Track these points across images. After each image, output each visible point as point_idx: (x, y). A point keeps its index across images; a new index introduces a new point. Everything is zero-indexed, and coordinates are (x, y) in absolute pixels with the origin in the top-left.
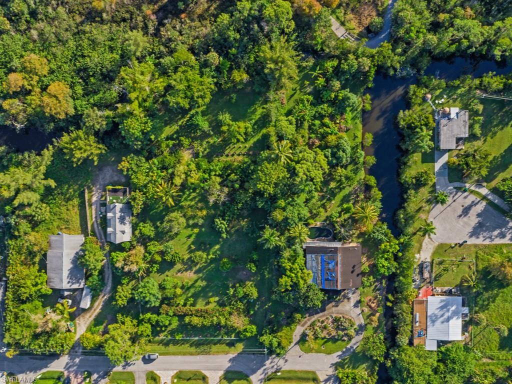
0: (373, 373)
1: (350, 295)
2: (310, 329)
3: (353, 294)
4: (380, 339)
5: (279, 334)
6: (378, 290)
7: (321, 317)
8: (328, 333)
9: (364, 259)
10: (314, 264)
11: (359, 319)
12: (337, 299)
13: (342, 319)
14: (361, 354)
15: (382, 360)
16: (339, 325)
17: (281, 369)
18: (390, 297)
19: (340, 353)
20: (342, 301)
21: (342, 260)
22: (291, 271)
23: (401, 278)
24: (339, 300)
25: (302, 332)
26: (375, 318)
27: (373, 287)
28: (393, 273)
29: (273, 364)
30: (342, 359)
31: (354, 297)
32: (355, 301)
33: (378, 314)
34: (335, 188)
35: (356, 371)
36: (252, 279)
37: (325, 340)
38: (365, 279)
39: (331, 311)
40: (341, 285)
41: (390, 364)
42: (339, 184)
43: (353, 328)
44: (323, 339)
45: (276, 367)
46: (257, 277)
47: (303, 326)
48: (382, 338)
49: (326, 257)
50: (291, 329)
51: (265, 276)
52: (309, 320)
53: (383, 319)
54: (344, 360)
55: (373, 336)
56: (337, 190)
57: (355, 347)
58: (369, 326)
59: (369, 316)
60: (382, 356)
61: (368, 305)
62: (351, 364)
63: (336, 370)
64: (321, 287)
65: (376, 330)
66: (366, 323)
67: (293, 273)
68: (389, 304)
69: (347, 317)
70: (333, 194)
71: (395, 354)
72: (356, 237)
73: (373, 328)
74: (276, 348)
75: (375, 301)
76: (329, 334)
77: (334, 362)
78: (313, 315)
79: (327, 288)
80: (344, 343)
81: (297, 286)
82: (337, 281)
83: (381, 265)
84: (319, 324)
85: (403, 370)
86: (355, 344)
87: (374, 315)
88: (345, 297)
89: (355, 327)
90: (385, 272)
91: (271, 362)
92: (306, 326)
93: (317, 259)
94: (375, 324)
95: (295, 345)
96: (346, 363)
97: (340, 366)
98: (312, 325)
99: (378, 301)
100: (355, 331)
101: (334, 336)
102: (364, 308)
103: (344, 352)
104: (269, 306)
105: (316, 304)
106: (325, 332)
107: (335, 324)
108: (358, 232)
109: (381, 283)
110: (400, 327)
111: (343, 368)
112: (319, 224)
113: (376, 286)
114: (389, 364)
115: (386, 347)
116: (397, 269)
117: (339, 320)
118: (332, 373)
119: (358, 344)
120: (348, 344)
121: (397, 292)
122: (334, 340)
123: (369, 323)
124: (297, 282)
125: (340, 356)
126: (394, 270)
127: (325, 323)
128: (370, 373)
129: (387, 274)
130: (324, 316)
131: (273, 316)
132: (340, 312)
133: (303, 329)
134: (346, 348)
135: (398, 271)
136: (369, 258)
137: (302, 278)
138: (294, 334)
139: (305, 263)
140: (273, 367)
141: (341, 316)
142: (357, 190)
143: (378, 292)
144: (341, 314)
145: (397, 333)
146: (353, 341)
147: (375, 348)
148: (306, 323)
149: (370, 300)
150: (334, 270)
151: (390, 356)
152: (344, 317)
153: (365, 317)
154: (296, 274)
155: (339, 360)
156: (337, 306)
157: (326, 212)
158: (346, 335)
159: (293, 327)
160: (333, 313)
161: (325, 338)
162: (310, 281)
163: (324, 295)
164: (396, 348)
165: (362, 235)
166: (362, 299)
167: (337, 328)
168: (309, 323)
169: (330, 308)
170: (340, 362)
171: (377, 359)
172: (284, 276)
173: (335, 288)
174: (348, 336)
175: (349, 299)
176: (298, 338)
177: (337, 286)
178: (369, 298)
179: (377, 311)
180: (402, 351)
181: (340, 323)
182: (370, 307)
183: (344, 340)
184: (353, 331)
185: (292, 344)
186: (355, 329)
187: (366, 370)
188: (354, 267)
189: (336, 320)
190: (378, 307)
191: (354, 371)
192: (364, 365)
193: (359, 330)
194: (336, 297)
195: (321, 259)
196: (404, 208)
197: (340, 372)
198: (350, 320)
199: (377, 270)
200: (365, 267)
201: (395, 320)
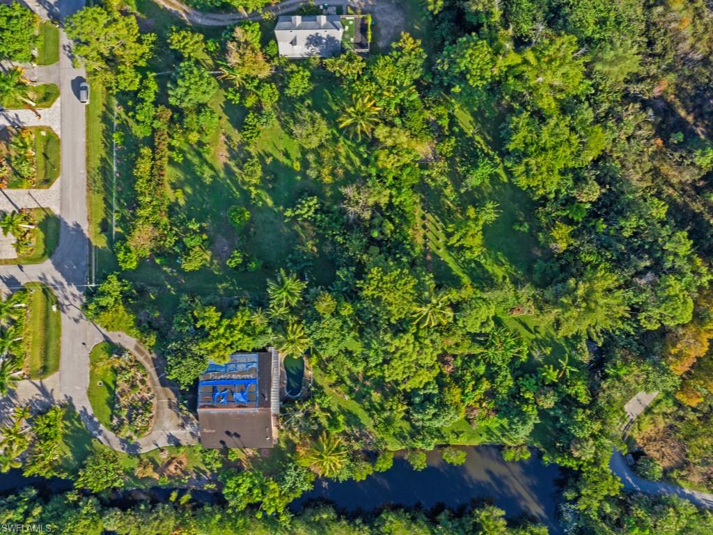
0: (55, 469)
1: (188, 428)
2: (131, 361)
3: (191, 433)
4: (115, 481)
5: (121, 308)
6: (198, 477)
7: (152, 379)
8: (123, 391)
9: (250, 452)
10: (241, 367)
11: (148, 444)
12: (181, 406)
13: (148, 415)
14: (88, 448)
15: (79, 485)
16: (137, 410)
17: (64, 312)
18: (186, 498)
19: (90, 412)
20: (178, 415)
21: (249, 415)
22: (229, 327)
23: (218, 517)
24: (181, 410)
25: (127, 347)
26: (150, 472)
27: (203, 468)
28: (226, 502)
29: (71, 297)
30: (79, 416)
31: (185, 434)
32: (178, 438)
33: (156, 476)
34: (370, 402)
35: (60, 440)
36: (215, 261)
37: (113, 387)
38: (216, 455)
39: (162, 395)
40: (205, 414)
41: (71, 499)
42: (378, 407)
43: (133, 434)
44: (114, 382)
45: (67, 303)
46: (219, 270)
47: (137, 348)
48: (116, 484)
49: (253, 387)
50: (131, 328)
51: (221, 283)
52: (146, 358)
53: (149, 485)
54: (78, 420)
55: (118, 469)
56: (367, 403)
57: (100, 438)
58: (136, 461)
59: (153, 461)
60: (85, 485)
61: (173, 458)
62: (72, 431)
63: (61, 407)
64: (201, 378)
65: (130, 473)
66: (142, 457)
67: (225, 330)
68: (174, 495)
69: (152, 424)
70: (360, 398)
71: (88, 507)
72: (288, 437)
73: (133, 469)
74: (97, 303)
75: (179, 472)
76: (123, 393)
77: (74, 402)
78: (155, 366)
79: (200, 390)
80: (106, 419)
81: (203, 338)
82: (212, 407)
83: (240, 481)
84: (139, 376)
85: (60, 523)
86: (105, 437)
87: (155, 469)
88: (186, 419)
89: (135, 438)
90: (228, 488)
91: (74, 296)
92: (136, 354)
93: (250, 371)
94: (139, 472)
95: (105, 336)
96: (72, 423)
97: (68, 412)
98: (138, 365)
99: (179, 476)
100: (128, 438)
101: (118, 401)
102: (167, 452)
103: (91, 418)
104: (169, 289)
105: (173, 371)
106: (126, 386)
107: (140, 404)
108: (297, 441)
109: (210, 482)
110: (135, 516)
111: (64, 418)
112: (309, 373)
113: (205, 473)
114: (72, 497)
115: (100, 492)
116: (234, 508)
117: (147, 410)
118: (55, 398)
119: (105, 443)
120: (106, 425)
121: (194, 508)
122: (112, 402)
123: (141, 460)
124: (210, 337)
125: (85, 411)
126: (232, 503)
127: (141, 387)
128: (56, 464)
129: (225, 491)
130: (154, 385)
131: (152, 297)
132: (161, 411)
133: (131, 348)
134: (99, 423)
135: (230, 511)
136: (252, 459)
137: (217, 346)
138: (123, 334)
139: (242, 351)
140: (67, 298)
141: (154, 412)
142: (367, 437)
143: (194, 476)
144: (157, 413)
145: (124, 510)
146: (111, 435)
147: (98, 472)
148: (142, 353)
149: (181, 463)
150: (231, 402)
151: (85, 499)
152: (151, 418)
153: (151, 455)
154: (223, 335)
155: (78, 411)
156: (170, 407)
157: (330, 386)
158: (121, 423)
159: (134, 331)
160: (158, 399)
161: (116, 386)
162: (211, 360)
163: (188, 385)
164: (99, 508)
165: (292, 447)
166: (182, 450)
167: (132, 407)
168: (140, 358)
169: (166, 395)
170: (75, 413)
171: (79, 476)
172: (220, 314)
173: (200, 404)
174: (119, 426)
175: (183, 426)
176: (115, 340)
177: (203, 407)
178: (184, 461)
179: (162, 475)
180: (93, 521)
181: (141, 411)
182: (169, 463)
183: (112, 419)
184: (128, 434)
185: (104, 331)
186: (130, 437)
187: (61, 457)
188: (237, 436)
189: (146, 404)
190: (170, 477)
191: (59, 436)
192: (69, 454)
193: (129, 444)
194: (184, 405)
195: (250, 379)
196: (339, 519)
197: (56, 412)
198: (146, 430)
199: (232, 475)
200: (236, 454)
201: (146, 506)
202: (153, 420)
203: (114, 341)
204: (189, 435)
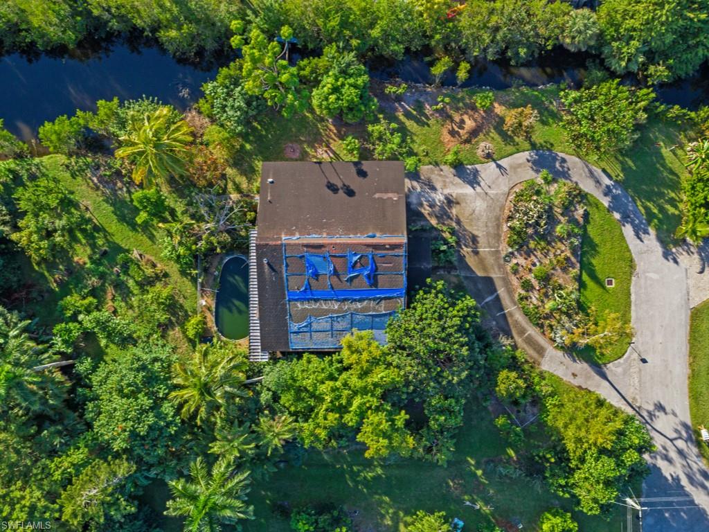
0: (692, 124)
1: (439, 197)
2: (551, 326)
3: (433, 188)
4: (577, 101)
6: (419, 107)
7: (510, 292)
8: (565, 270)
10: (322, 323)
11: (515, 167)
12: (452, 240)
13: (516, 223)
14: (630, 163)
15: (646, 95)
16: (536, 232)
17: (685, 425)
18: (438, 70)
19: (628, 230)
20: (458, 222)
21: (304, 231)
24: (453, 233)
25: (560, 353)
26: (511, 117)
27: (410, 124)
28: (361, 57)
29: (673, 454)
30: (649, 222)
31: (445, 186)
32: (457, 180)
33: (499, 109)
34: (93, 246)
35: (685, 176)
37: (585, 277)
38: (379, 148)
39: (490, 260)
40: (393, 231)
41: (661, 68)
42: (79, 235)
43: (546, 188)
44: (582, 285)
45: (681, 444)
47: (541, 351)
48: (574, 94)
49: (295, 284)
50: (552, 395)
52: (522, 332)
53: (514, 94)
54: (650, 216)
55: (570, 123)
56: (100, 242)
57: (607, 181)
58: (537, 138)
59: (507, 138)
60: (633, 93)
61: (467, 141)
62: (662, 195)
63: (684, 240)
64: (402, 301)
65: (548, 115)
66: (527, 145)
68: (462, 74)
69: (509, 205)
70: (111, 253)
71: (626, 53)
72: (250, 180)
73: (544, 123)
75: (457, 118)
76: (566, 265)
77: (659, 250)
78: (504, 316)
79: (403, 281)
80: (596, 216)
82: (376, 247)
83: (332, 98)
84: (535, 298)
85: (681, 22)
86: (598, 182)
87: (502, 120)
88: (443, 215)
89: (540, 180)
90: (355, 86)
91: (667, 458)
92: (541, 340)
93: (304, 315)
94: (531, 117)
95: (604, 376)
96: (662, 210)
97: (672, 230)
98: (539, 320)
99: (457, 109)
100: (555, 180)
101: (574, 251)
102: (479, 153)
103: (626, 218)
104: (478, 466)
106: (559, 278)
107: (532, 244)
108: (230, 171)
109: (399, 98)
110: (537, 35)
111: (678, 220)
112: (206, 301)
113: (408, 115)
114: (659, 71)
115: (604, 80)
116: (348, 48)
117: (519, 233)
118: (696, 256)
119: (598, 171)
120: (597, 205)
122: (585, 249)
123: (528, 138)
125: (639, 232)
126: (350, 56)
127: (531, 277)
128: (692, 134)
129: (363, 79)
130: (507, 283)
131: (511, 452)
132: (491, 230)
133: (550, 350)
134: (610, 210)
135: (354, 42)
136: (317, 139)
138: (567, 378)
139: (321, 354)
140: (681, 452)
141: (505, 228)
143: (428, 109)
144: (498, 226)
145: (560, 49)
146: (587, 186)
147: (610, 117)
148: (530, 341)
149: (453, 133)
150: (340, 254)
151: (634, 68)
152: (510, 218)
153: (510, 148)
155: (652, 231)
156: (474, 239)
157: (166, 275)
158: (567, 210)
159: (544, 388)
160: (498, 252)
161: (579, 279)
162: (382, 341)
163: (428, 289)
164: (606, 51)
165: (240, 160)
166: (450, 157)
167: (547, 238)
168: (532, 331)
169: (482, 262)
170: (658, 230)
171: (645, 110)
173: (402, 252)
174: (571, 203)
175: (450, 201)
176: (582, 367)
178: (446, 137)
179: (489, 110)
180: (618, 27)
181: (530, 231)
182: (474, 133)
183: (586, 215)
184: (554, 188)
185: (603, 390)
186: (548, 182)
187: (682, 147)
188: (332, 188)
189: (520, 242)
190: (474, 108)
191: (686, 185)
192: (666, 152)
193: (551, 169)
194: (446, 242)
195: (302, 300)
197: (694, 232)
198: (519, 196)
199: (350, 109)
200: (346, 148)
201: (517, 54)
202: (507, 213)
203: (585, 365)
204: (438, 186)
